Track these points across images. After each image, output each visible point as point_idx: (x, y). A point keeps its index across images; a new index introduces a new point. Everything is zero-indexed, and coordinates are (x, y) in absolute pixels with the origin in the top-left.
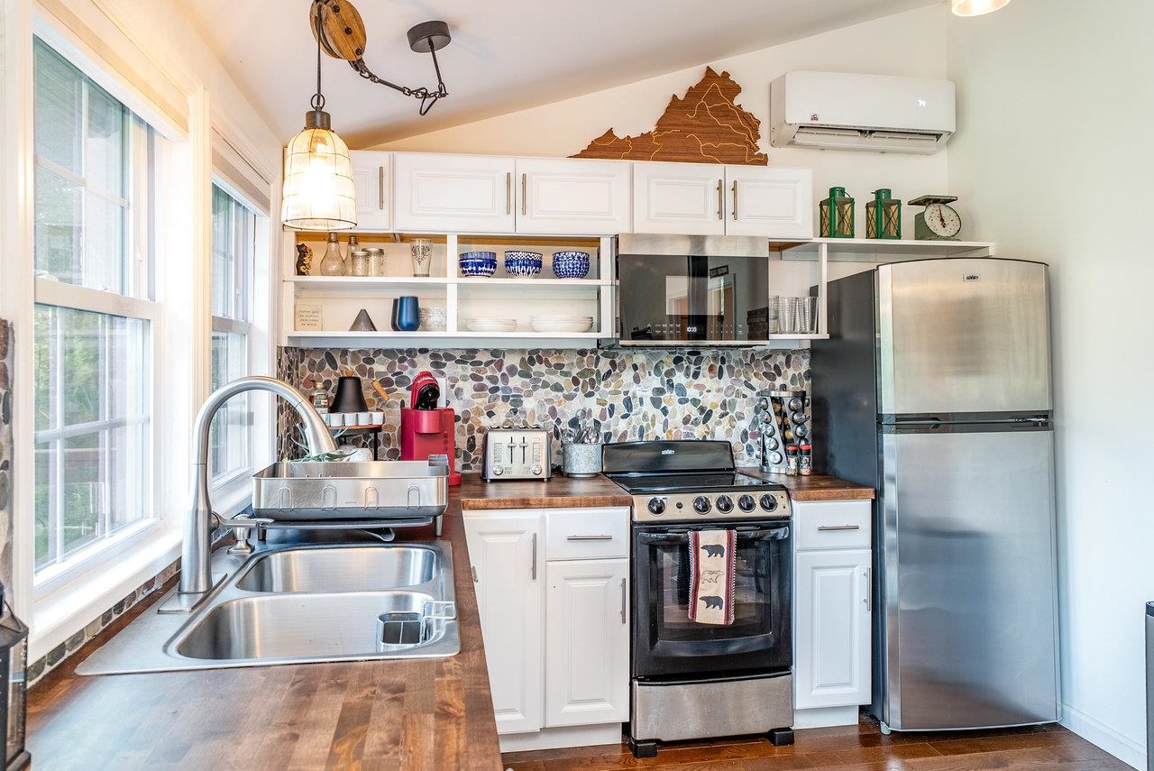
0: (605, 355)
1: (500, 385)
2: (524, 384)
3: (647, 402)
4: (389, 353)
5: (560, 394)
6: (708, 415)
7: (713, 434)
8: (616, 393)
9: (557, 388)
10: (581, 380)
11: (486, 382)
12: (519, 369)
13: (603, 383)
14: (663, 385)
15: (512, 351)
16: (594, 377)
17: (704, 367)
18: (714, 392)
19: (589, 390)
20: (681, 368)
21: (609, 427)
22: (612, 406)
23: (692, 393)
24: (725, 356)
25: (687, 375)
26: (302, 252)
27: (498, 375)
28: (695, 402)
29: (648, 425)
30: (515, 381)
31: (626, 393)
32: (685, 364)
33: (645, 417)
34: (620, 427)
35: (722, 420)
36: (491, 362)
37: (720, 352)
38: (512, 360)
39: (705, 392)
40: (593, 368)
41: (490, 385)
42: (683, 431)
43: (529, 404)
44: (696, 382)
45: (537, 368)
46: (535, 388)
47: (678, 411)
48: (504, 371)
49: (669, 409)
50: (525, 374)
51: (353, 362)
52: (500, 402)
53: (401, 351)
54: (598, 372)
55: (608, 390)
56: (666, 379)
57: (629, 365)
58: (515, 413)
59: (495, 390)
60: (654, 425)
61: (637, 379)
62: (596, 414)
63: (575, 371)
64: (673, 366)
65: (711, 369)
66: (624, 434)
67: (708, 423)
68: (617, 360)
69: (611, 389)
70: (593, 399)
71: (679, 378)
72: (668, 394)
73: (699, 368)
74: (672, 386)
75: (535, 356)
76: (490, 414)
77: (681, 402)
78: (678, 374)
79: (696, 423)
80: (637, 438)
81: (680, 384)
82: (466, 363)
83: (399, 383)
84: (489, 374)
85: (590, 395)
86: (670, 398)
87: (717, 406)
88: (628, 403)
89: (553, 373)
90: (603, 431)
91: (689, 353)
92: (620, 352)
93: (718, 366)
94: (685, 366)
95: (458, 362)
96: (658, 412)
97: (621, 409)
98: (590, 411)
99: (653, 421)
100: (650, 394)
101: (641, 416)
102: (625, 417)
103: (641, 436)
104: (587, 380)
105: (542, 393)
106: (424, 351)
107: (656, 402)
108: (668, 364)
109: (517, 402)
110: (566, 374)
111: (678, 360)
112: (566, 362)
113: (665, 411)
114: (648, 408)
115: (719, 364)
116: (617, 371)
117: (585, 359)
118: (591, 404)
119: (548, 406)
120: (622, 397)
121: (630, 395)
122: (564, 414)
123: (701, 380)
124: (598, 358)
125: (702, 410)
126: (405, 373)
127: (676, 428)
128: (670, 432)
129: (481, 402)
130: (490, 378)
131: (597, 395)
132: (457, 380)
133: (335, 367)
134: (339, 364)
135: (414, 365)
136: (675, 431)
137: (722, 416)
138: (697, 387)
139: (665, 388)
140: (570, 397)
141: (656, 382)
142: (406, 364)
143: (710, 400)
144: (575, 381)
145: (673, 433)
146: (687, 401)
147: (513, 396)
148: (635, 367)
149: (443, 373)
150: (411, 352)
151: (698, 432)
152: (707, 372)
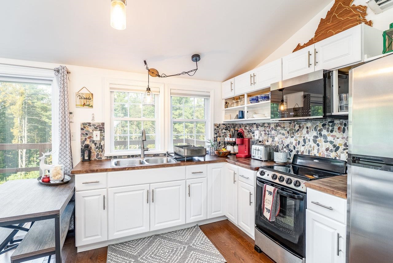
0: (297, 124)
1: (270, 133)
2: (275, 133)
3: (311, 141)
4: (249, 124)
5: (284, 136)
6: (337, 149)
7: (340, 157)
8: (301, 137)
9: (283, 134)
10: (290, 132)
11: (267, 132)
12: (274, 128)
13: (296, 133)
14: (318, 135)
15: (273, 123)
16: (294, 131)
17: (336, 128)
18: (340, 139)
19: (292, 135)
20: (325, 129)
21: (298, 149)
22: (299, 142)
23: (330, 138)
24: (346, 123)
25: (328, 131)
26: (226, 103)
27: (269, 130)
28: (331, 142)
29: (311, 150)
30: (273, 132)
31: (304, 137)
32: (327, 126)
33: (310, 146)
34: (301, 149)
35: (344, 151)
36: (268, 126)
37: (344, 121)
38: (272, 126)
39: (336, 139)
40: (293, 128)
41: (268, 133)
42: (326, 154)
43: (276, 139)
44: (332, 134)
45: (279, 128)
46: (278, 134)
47: (324, 146)
48: (271, 129)
49: (320, 144)
50: (275, 130)
51: (244, 127)
52: (270, 138)
53: (251, 124)
54: (295, 129)
55: (298, 136)
56: (319, 132)
57: (305, 127)
58: (273, 141)
59: (269, 134)
60: (314, 150)
61: (308, 132)
62: (294, 144)
63: (288, 129)
64: (322, 127)
65: (339, 128)
66: (303, 152)
67: (337, 152)
68: (301, 125)
69: (299, 135)
70: (293, 139)
71: (324, 132)
72: (319, 138)
73: (334, 128)
74: (321, 135)
75: (278, 125)
76: (268, 141)
77: (325, 142)
78: (324, 130)
79: (331, 151)
80: (307, 154)
81: (325, 135)
82: (262, 127)
83: (251, 132)
84: (267, 130)
85: (292, 137)
86: (321, 140)
87: (342, 145)
88: (304, 141)
89: (282, 130)
90: (296, 150)
91: (329, 122)
92: (302, 122)
93: (343, 127)
94: (327, 127)
95: (261, 126)
96: (315, 145)
97: (302, 143)
98: (292, 142)
99: (314, 148)
100: (312, 138)
101: (309, 146)
102: (303, 145)
103: (309, 153)
104: (292, 132)
105: (280, 136)
106: (255, 124)
107: (315, 141)
108: (320, 126)
109: (273, 138)
110: (286, 130)
111: (324, 125)
112: (285, 126)
113: (318, 145)
114: (312, 143)
115: (343, 126)
116: (301, 129)
117: (291, 125)
118: (293, 140)
119: (281, 140)
120: (303, 138)
121: (305, 138)
122: (285, 143)
123: (334, 133)
124: (295, 125)
125: (334, 146)
126: (252, 129)
127: (323, 152)
128: (320, 153)
129: (266, 138)
130: (268, 131)
131: (294, 137)
132: (261, 131)
135: (253, 127)
136: (322, 153)
137: (344, 149)
138: (332, 136)
139: (318, 136)
140: (287, 138)
141: (315, 133)
143: (338, 142)
144: (288, 132)
145: (321, 154)
146: (327, 142)
147: (273, 136)
148: (307, 128)
149: (258, 129)
150: (252, 124)
151: (332, 155)
152: (337, 130)
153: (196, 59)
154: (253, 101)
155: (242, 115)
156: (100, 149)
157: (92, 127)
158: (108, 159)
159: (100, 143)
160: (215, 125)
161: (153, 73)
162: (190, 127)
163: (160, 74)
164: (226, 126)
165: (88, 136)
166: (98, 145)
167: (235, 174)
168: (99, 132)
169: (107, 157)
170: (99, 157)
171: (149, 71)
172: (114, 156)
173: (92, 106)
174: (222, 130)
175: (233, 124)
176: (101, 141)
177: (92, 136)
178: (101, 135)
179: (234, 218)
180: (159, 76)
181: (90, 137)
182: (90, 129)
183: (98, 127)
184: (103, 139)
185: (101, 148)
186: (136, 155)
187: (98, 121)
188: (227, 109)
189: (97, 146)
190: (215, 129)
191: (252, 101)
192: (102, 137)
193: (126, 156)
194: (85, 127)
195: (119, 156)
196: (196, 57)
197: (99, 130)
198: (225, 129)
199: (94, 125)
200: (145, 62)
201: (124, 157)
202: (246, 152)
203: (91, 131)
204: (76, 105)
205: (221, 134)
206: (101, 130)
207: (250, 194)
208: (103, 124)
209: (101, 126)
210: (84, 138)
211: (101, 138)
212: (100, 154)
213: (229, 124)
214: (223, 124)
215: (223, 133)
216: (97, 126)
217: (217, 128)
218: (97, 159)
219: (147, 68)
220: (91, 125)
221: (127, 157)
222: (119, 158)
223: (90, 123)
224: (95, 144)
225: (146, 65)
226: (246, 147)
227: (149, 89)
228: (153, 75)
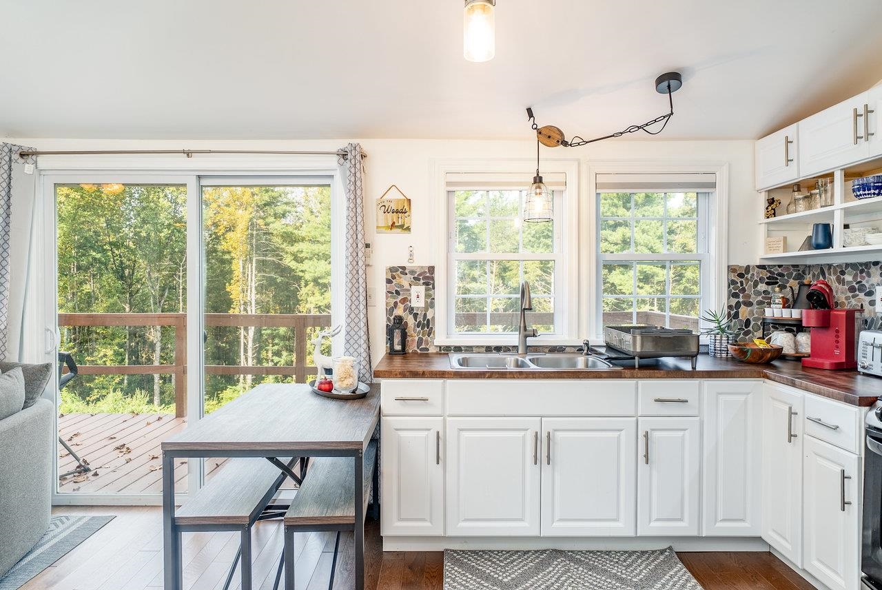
4: (853, 266)
26: (771, 202)
51: (835, 274)
53: (861, 264)
83: (860, 290)
106: (876, 263)
126: (864, 282)
133: (825, 278)
134: (827, 275)
135: (869, 275)
142: (864, 274)
150: (867, 265)
153: (669, 87)
154: (867, 192)
155: (824, 236)
156: (426, 329)
157: (408, 275)
158: (443, 352)
159: (425, 315)
160: (731, 269)
161: (549, 137)
162: (661, 279)
163: (568, 139)
164: (770, 272)
165: (400, 297)
166: (420, 318)
167: (791, 413)
168: (424, 287)
169: (440, 347)
170: (423, 346)
171: (540, 133)
172: (455, 347)
173: (408, 229)
174: (756, 285)
175: (797, 266)
176: (426, 309)
177: (409, 298)
178: (427, 296)
179: (789, 546)
180: (565, 144)
181: (404, 300)
182: (405, 281)
183: (421, 277)
184: (431, 304)
185: (427, 325)
186: (505, 347)
187: (421, 262)
188: (772, 219)
189: (418, 321)
190: (733, 282)
191: (861, 192)
192: (429, 301)
193: (482, 346)
194: (394, 277)
195: (467, 347)
196: (670, 81)
197: (424, 283)
198: (767, 280)
199: (412, 272)
200: (530, 112)
201: (478, 350)
202: (837, 352)
203: (406, 286)
204: (377, 227)
205: (753, 296)
206: (426, 284)
207: (844, 477)
208: (432, 269)
209: (428, 275)
210: (392, 301)
211: (426, 302)
212: (424, 338)
213: (780, 266)
214: (759, 267)
215: (757, 293)
216: (419, 275)
217: (738, 280)
218: (419, 352)
219: (535, 126)
220: (407, 271)
221: (484, 349)
222: (466, 350)
223: (404, 268)
224: (416, 316)
225: (532, 119)
226: (837, 336)
227: (538, 180)
228: (548, 144)
